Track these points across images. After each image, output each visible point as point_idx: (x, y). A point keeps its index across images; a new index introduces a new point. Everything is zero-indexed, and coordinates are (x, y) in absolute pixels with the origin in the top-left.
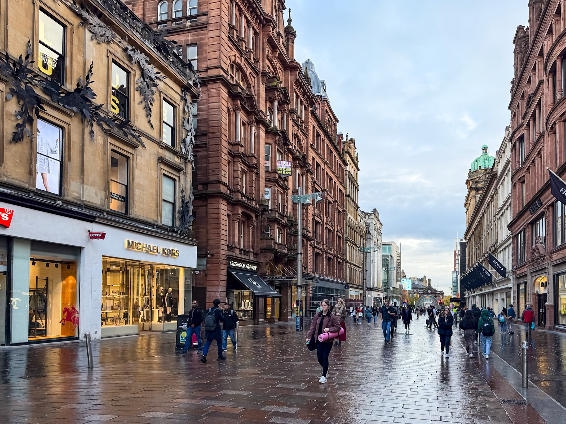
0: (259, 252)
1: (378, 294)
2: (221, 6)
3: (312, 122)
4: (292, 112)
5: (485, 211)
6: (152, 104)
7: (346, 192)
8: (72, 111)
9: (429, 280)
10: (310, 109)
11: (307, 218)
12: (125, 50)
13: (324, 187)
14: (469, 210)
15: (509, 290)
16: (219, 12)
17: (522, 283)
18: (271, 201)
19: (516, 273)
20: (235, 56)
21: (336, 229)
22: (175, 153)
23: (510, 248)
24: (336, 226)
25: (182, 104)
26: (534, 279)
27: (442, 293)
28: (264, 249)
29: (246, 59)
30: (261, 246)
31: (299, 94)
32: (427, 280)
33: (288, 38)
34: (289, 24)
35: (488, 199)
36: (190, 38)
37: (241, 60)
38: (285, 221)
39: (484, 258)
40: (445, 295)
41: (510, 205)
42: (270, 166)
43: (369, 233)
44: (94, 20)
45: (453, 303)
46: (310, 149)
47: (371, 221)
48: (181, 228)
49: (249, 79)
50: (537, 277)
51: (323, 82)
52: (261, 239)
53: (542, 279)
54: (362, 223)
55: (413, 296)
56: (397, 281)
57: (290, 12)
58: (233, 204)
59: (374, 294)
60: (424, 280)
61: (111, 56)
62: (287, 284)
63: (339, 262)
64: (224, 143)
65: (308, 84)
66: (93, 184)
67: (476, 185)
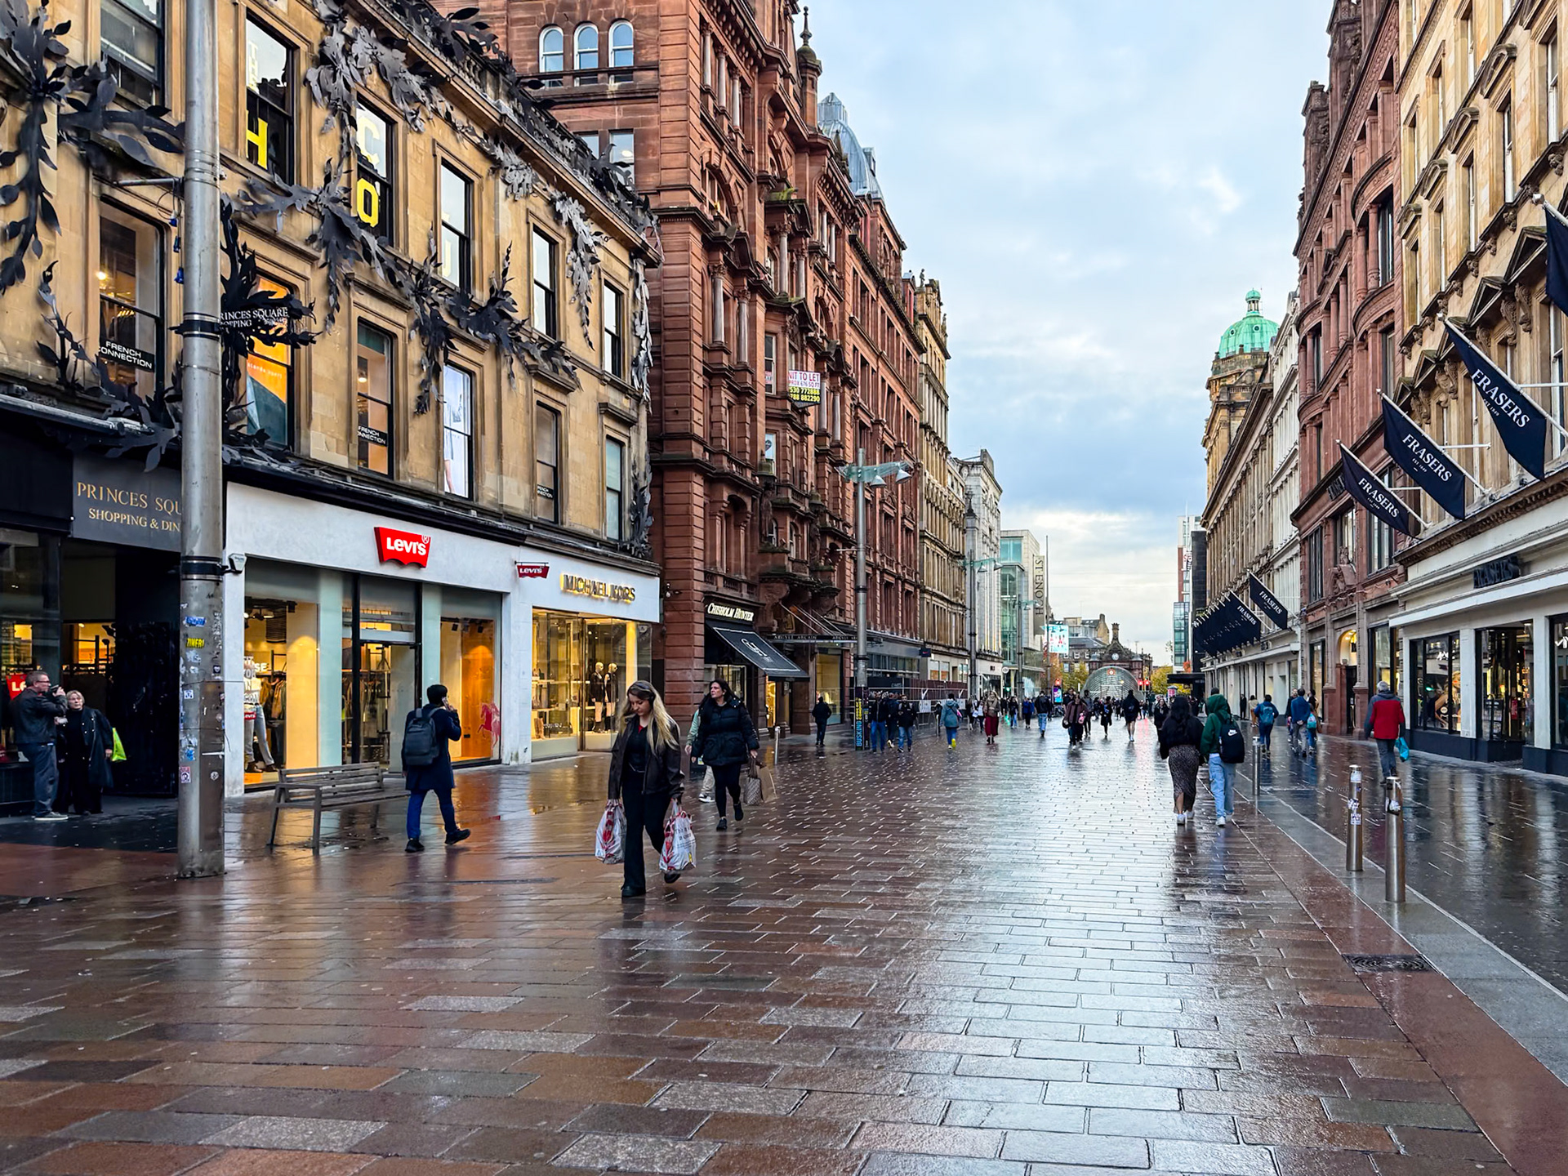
0: (756, 581)
1: (992, 668)
2: (687, 54)
3: (852, 262)
4: (815, 250)
5: (1248, 468)
6: (589, 300)
7: (921, 418)
8: (486, 341)
9: (1116, 627)
10: (847, 233)
11: (844, 495)
12: (551, 203)
13: (876, 413)
14: (1214, 456)
15: (1294, 657)
16: (684, 67)
17: (1317, 643)
18: (778, 463)
19: (1307, 620)
20: (710, 153)
21: (900, 511)
22: (623, 390)
23: (1297, 562)
24: (900, 506)
25: (630, 285)
26: (1338, 635)
27: (1146, 661)
28: (768, 574)
29: (730, 155)
30: (760, 567)
31: (826, 203)
32: (1110, 627)
33: (804, 78)
34: (806, 43)
35: (1254, 443)
36: (617, 116)
37: (721, 158)
38: (804, 507)
39: (1240, 583)
40: (1154, 664)
41: (1296, 468)
42: (773, 382)
43: (971, 513)
44: (510, 158)
45: (1175, 685)
46: (848, 328)
47: (976, 482)
48: (634, 542)
49: (735, 194)
50: (1343, 630)
51: (870, 154)
52: (761, 552)
53: (1350, 637)
54: (955, 491)
55: (1071, 669)
56: (1037, 631)
57: (806, 14)
58: (713, 479)
59: (983, 667)
60: (1102, 625)
61: (532, 220)
62: (807, 649)
63: (909, 593)
64: (698, 352)
65: (844, 173)
66: (514, 474)
67: (1230, 396)
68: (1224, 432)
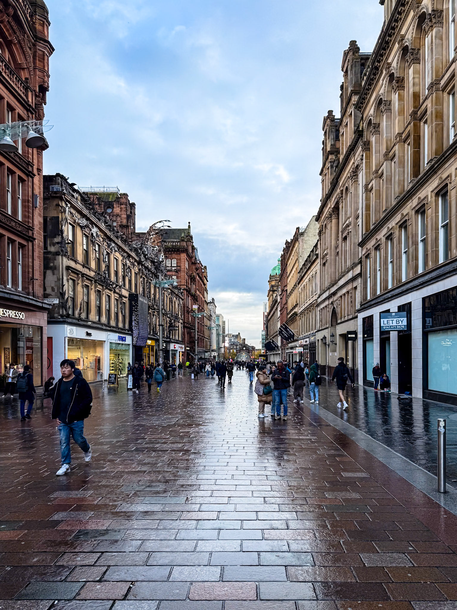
1: (215, 354)
40: (255, 349)
60: (239, 337)
67: (273, 288)
68: (271, 297)
